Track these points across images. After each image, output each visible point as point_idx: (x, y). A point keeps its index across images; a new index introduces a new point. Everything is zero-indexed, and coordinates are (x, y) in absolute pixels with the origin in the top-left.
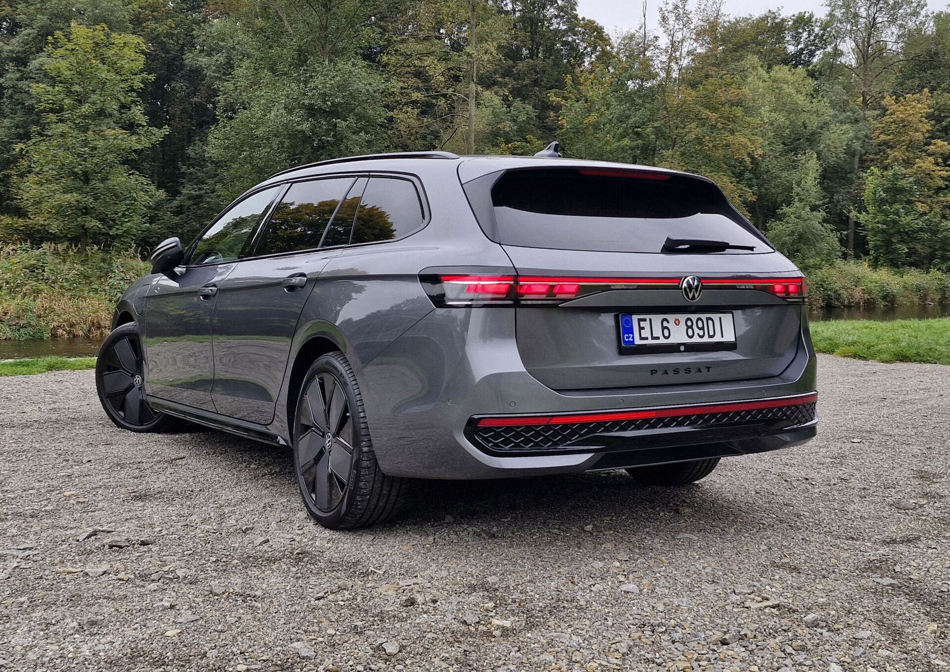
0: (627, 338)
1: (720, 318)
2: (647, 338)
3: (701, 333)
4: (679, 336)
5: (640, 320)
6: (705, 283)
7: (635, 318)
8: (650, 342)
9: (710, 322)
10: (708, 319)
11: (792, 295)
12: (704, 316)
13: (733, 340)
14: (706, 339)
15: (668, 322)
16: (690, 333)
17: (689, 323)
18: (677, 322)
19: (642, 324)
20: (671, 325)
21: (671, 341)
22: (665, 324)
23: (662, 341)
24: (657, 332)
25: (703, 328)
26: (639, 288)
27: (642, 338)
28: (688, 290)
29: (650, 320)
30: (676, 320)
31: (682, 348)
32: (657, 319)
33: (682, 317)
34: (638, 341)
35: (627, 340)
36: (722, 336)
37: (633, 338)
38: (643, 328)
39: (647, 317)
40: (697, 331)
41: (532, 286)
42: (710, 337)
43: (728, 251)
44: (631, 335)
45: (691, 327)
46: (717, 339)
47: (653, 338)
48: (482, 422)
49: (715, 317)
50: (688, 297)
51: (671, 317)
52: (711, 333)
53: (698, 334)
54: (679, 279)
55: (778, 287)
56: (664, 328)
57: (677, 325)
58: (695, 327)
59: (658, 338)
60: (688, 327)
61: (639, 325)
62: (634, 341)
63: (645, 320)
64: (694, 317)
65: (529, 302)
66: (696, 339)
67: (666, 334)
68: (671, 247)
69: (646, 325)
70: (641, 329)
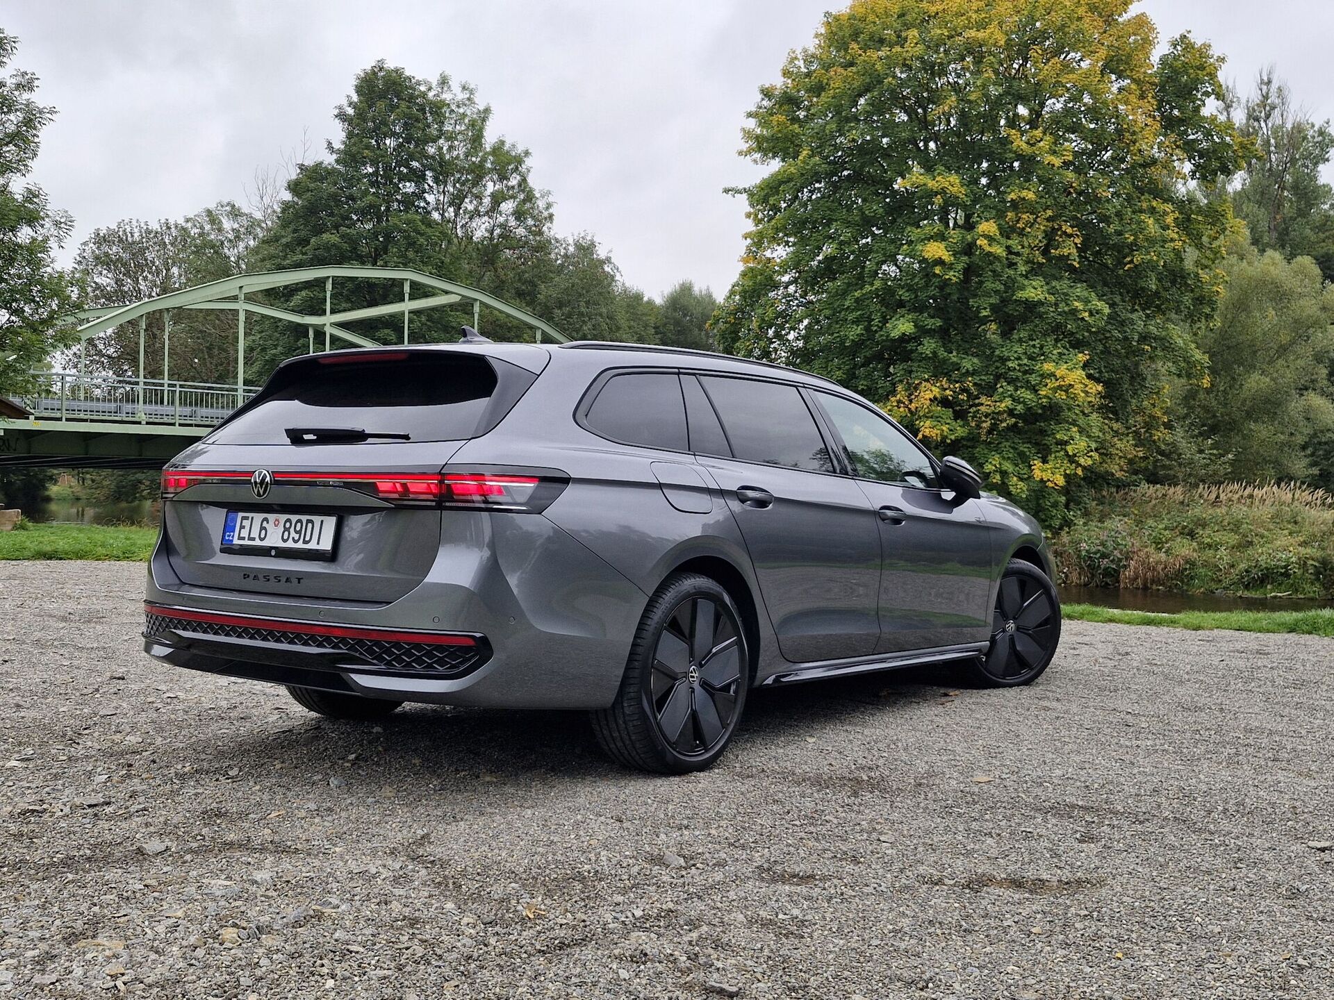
0: (228, 536)
1: (322, 522)
2: (244, 539)
3: (297, 537)
4: (274, 539)
5: (243, 519)
7: (241, 515)
8: (246, 542)
9: (310, 525)
10: (309, 521)
11: (412, 496)
12: (304, 518)
13: (330, 548)
14: (300, 545)
15: (268, 522)
16: (286, 536)
17: (288, 525)
18: (277, 523)
19: (244, 522)
20: (270, 527)
21: (266, 543)
22: (265, 524)
23: (257, 543)
24: (255, 534)
25: (300, 532)
27: (240, 538)
29: (252, 518)
30: (276, 520)
31: (273, 553)
32: (258, 517)
33: (283, 518)
34: (236, 541)
35: (227, 539)
36: (318, 543)
37: (233, 537)
38: (244, 527)
39: (250, 515)
40: (293, 534)
42: (304, 542)
43: (370, 440)
44: (232, 534)
45: (289, 530)
46: (313, 546)
47: (249, 539)
49: (317, 519)
51: (272, 517)
52: (307, 538)
53: (293, 538)
55: (384, 485)
56: (262, 528)
57: (275, 526)
58: (292, 530)
59: (253, 539)
60: (286, 529)
61: (241, 523)
62: (232, 541)
63: (247, 518)
64: (294, 518)
66: (290, 544)
67: (262, 536)
68: (296, 437)
69: (246, 523)
70: (242, 527)
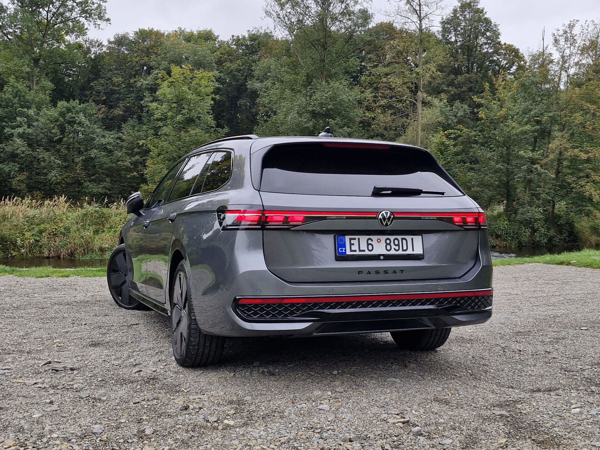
0: (341, 250)
1: (412, 239)
2: (355, 251)
3: (397, 248)
4: (379, 248)
5: (350, 239)
6: (396, 215)
7: (347, 238)
8: (358, 253)
9: (404, 241)
10: (402, 239)
11: (469, 224)
12: (399, 237)
13: (422, 253)
14: (400, 252)
15: (372, 241)
16: (388, 247)
17: (388, 242)
18: (379, 241)
19: (353, 242)
20: (374, 243)
21: (373, 253)
22: (370, 242)
23: (367, 253)
24: (364, 246)
25: (398, 245)
26: (347, 218)
27: (351, 251)
28: (383, 220)
29: (359, 239)
30: (378, 239)
31: (382, 258)
32: (364, 239)
33: (383, 238)
34: (348, 252)
35: (341, 251)
36: (413, 250)
37: (345, 250)
38: (353, 244)
39: (357, 237)
40: (393, 246)
41: (274, 217)
42: (403, 250)
43: (422, 195)
44: (344, 249)
45: (390, 244)
46: (410, 252)
47: (360, 251)
48: (240, 301)
49: (409, 238)
50: (383, 224)
51: (374, 238)
52: (405, 248)
53: (395, 249)
54: (377, 213)
55: (457, 219)
56: (368, 244)
57: (378, 242)
58: (392, 244)
59: (364, 251)
60: (387, 244)
61: (350, 242)
62: (345, 253)
63: (355, 239)
64: (392, 238)
65: (272, 227)
66: (393, 252)
67: (370, 248)
68: (378, 193)
69: (355, 242)
70: (351, 244)
